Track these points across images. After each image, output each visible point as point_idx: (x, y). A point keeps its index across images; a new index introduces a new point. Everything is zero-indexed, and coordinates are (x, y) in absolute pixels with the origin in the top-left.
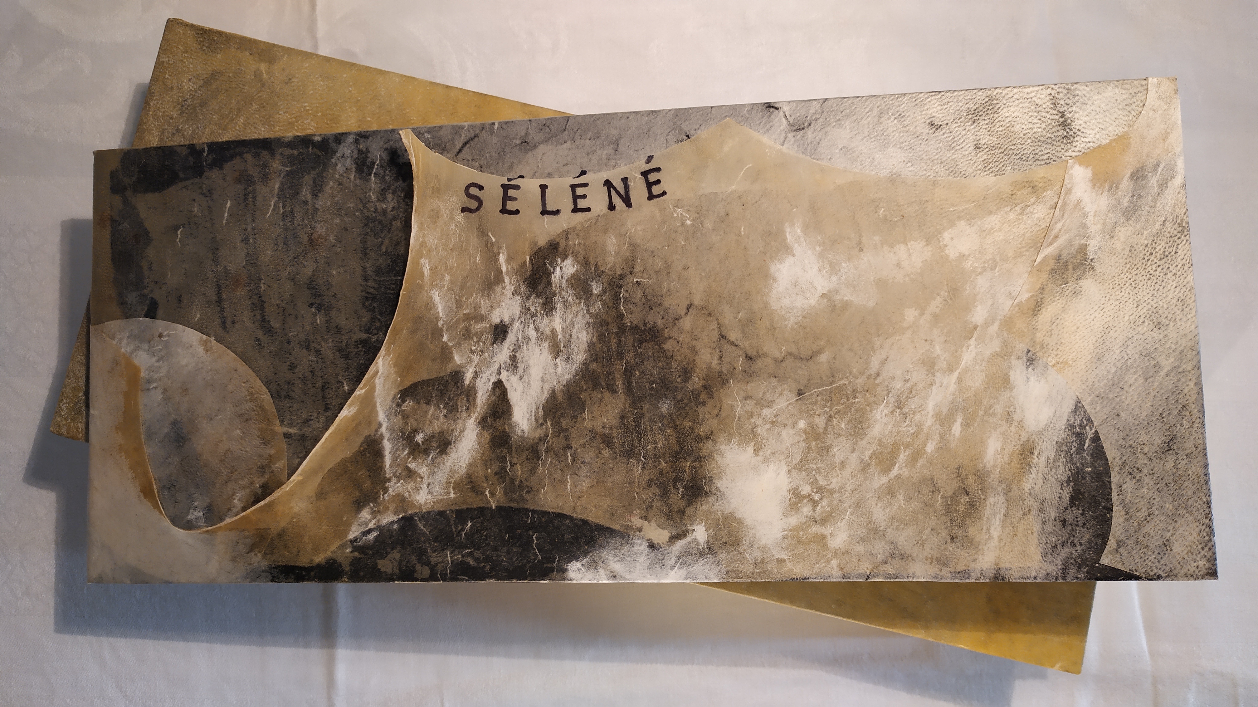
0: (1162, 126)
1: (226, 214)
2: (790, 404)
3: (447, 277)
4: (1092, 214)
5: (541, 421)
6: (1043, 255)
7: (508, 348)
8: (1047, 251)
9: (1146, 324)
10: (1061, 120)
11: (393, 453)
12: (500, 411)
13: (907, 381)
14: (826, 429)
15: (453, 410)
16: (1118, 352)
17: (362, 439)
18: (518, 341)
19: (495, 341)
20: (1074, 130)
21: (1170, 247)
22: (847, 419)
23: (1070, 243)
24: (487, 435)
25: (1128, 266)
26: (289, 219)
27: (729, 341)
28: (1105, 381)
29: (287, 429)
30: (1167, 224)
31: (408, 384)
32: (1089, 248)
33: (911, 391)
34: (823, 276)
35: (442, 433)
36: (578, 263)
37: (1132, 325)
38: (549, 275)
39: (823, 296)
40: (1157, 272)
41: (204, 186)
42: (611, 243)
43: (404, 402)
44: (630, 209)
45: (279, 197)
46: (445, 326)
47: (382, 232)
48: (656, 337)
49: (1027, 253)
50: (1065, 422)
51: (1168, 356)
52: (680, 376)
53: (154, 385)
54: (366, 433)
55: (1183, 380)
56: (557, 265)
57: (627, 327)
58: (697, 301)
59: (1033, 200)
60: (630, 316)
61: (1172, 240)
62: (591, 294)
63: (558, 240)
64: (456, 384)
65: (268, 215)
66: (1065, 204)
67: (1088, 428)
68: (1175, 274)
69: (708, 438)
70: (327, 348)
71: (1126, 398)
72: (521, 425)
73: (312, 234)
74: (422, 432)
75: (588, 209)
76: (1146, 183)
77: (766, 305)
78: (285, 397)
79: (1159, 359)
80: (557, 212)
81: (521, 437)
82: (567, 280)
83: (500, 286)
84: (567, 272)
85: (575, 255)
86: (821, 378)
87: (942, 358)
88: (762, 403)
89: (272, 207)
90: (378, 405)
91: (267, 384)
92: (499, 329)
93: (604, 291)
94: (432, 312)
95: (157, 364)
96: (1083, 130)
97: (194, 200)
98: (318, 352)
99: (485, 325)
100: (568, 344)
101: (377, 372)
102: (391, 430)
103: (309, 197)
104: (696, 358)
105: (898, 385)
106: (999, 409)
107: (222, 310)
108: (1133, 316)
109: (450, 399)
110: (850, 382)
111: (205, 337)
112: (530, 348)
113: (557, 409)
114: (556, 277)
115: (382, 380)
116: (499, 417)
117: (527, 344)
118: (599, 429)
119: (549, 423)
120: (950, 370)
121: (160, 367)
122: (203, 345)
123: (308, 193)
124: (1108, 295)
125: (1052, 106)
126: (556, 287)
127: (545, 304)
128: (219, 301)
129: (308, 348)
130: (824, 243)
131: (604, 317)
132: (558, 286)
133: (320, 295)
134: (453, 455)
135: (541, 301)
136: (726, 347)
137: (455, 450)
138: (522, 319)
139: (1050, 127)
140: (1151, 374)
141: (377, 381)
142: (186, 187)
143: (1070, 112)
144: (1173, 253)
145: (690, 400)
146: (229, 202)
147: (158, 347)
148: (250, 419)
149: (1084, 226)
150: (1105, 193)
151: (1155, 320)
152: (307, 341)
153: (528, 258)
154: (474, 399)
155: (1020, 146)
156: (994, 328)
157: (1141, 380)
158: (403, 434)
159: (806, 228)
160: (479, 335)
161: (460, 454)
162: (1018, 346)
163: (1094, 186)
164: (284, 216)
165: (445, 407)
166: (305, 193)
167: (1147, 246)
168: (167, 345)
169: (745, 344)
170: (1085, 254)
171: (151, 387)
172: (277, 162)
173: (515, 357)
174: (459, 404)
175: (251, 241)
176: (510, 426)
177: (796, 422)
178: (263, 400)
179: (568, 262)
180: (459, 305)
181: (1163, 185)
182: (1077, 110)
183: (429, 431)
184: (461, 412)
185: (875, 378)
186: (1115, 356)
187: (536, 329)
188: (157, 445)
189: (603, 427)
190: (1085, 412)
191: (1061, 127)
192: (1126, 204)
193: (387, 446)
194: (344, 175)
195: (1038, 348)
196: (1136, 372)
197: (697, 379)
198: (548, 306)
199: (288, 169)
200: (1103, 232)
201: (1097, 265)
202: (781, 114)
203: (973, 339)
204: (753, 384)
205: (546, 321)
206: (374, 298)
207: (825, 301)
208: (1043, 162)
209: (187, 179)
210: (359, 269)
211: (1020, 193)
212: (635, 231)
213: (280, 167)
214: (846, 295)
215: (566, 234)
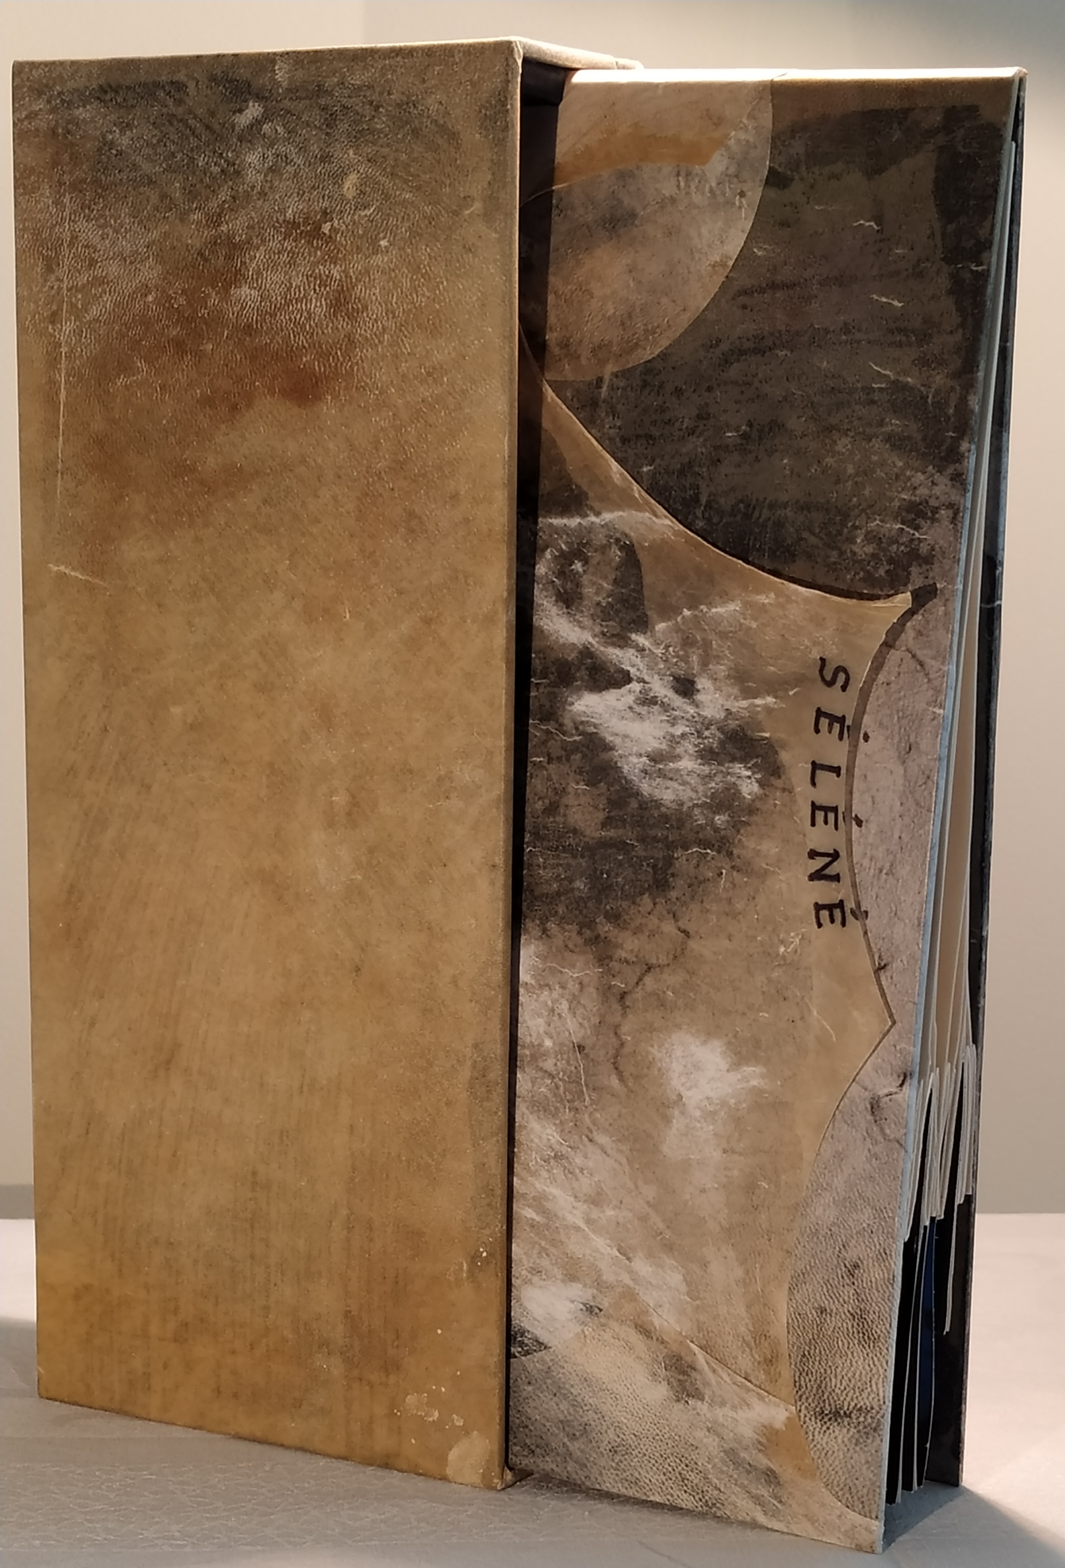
0: (821, 1519)
1: (884, 300)
2: (570, 1034)
3: (754, 625)
4: (735, 1416)
5: (581, 727)
6: (697, 1352)
7: (666, 696)
8: (701, 1358)
9: (616, 1439)
10: (842, 1412)
11: (565, 530)
12: (597, 677)
13: (582, 1170)
14: (541, 1069)
15: (604, 614)
16: (591, 1401)
17: (585, 488)
18: (673, 709)
19: (677, 679)
20: (828, 1423)
21: (692, 1487)
22: (550, 1095)
23: (707, 1384)
24: (572, 656)
25: (677, 1438)
26: (864, 397)
27: (644, 975)
28: (563, 1380)
29: (607, 384)
30: (716, 1492)
31: (642, 556)
32: (700, 1403)
33: (571, 1173)
34: (701, 1101)
35: (581, 597)
36: (753, 801)
37: (616, 1424)
38: (743, 760)
39: (680, 1097)
40: (666, 1466)
41: (929, 265)
42: (770, 848)
43: (621, 549)
44: (807, 878)
45: (896, 383)
46: (701, 614)
47: (826, 535)
48: (657, 887)
49: (701, 1336)
50: (528, 1327)
51: (582, 1451)
52: (612, 908)
53: (682, 184)
54: (591, 494)
55: (559, 1459)
56: (754, 773)
57: (673, 852)
58: (693, 944)
59: (757, 1356)
60: (684, 858)
61: (700, 1491)
62: (714, 812)
63: (783, 777)
64: (634, 621)
65: (873, 365)
66: (748, 1390)
67: (520, 1349)
68: (664, 1484)
69: (544, 931)
70: (696, 446)
71: (545, 1396)
72: (579, 702)
73: (839, 431)
74: (584, 571)
75: (813, 824)
76: (761, 1483)
77: (678, 1026)
78: (644, 381)
79: (581, 1440)
80: (814, 784)
81: (566, 700)
82: (734, 783)
83: (739, 693)
84: (745, 785)
85: (763, 798)
86: (594, 1075)
87: (601, 1215)
88: (574, 1002)
89: (883, 372)
90: (621, 513)
91: (664, 356)
92: (689, 686)
93: (716, 830)
94: (717, 598)
95: (707, 186)
96: (828, 1432)
97: (912, 249)
98: (692, 432)
99: (696, 668)
100: (662, 774)
101: (656, 516)
102: (590, 529)
103: (889, 429)
104: (629, 932)
105: (578, 1160)
106: (545, 1263)
107: (762, 291)
108: (625, 1428)
109: (617, 612)
110: (586, 1107)
111: (731, 263)
112: (663, 724)
113: (592, 750)
114: (739, 769)
115: (648, 522)
116: (590, 675)
117: (668, 721)
118: (565, 801)
119: (577, 738)
120: (589, 1221)
121: (703, 193)
122: (721, 261)
123: (893, 427)
124: (649, 1409)
125: (859, 1406)
126: (729, 768)
127: (711, 750)
128: (774, 286)
129: (699, 417)
130: (738, 1110)
131: (688, 825)
132: (730, 770)
133: (760, 438)
134: (554, 610)
135: (715, 746)
136: (638, 970)
137: (560, 613)
138: (697, 719)
139: (836, 1398)
140: (567, 1429)
141: (647, 514)
142: (932, 235)
143: (849, 1424)
144: (685, 1488)
145: (586, 917)
146: (900, 305)
147: (728, 189)
148: (624, 330)
149: (723, 1404)
150: (756, 1436)
151: (620, 1449)
152: (708, 417)
153: (767, 735)
154: (614, 645)
155: (818, 1358)
156: (627, 1280)
157: (562, 1417)
158: (584, 545)
159: (758, 1092)
160: (685, 659)
161: (554, 619)
162: (606, 1299)
163: (765, 1427)
164: (869, 390)
165: (609, 603)
166: (894, 424)
167: (696, 1463)
168: (729, 203)
169: (639, 994)
170: (693, 1397)
171: (680, 178)
172: (943, 382)
173: (656, 703)
174: (611, 623)
175: (844, 337)
176: (579, 689)
177: (551, 1038)
178: (645, 349)
179: (755, 787)
180: (723, 635)
181: (758, 1500)
182: (851, 1433)
183: (585, 580)
184: (601, 625)
185: (587, 1137)
186: (587, 1397)
187: (683, 735)
188: (610, 187)
189: (566, 806)
190: (535, 1351)
191: (834, 1410)
192: (742, 1455)
193: (574, 522)
194: (909, 484)
195: (603, 1320)
196: (570, 1414)
197: (606, 929)
198: (707, 755)
199: (929, 400)
200: (715, 1422)
201: (681, 1406)
202: (894, 1090)
203: (618, 1254)
204: (595, 995)
205: (691, 749)
206: (747, 516)
207: (675, 1098)
208: (797, 1379)
209: (944, 235)
210: (784, 497)
211: (766, 1345)
212: (781, 880)
213: (934, 386)
214: (678, 1123)
215: (788, 790)
